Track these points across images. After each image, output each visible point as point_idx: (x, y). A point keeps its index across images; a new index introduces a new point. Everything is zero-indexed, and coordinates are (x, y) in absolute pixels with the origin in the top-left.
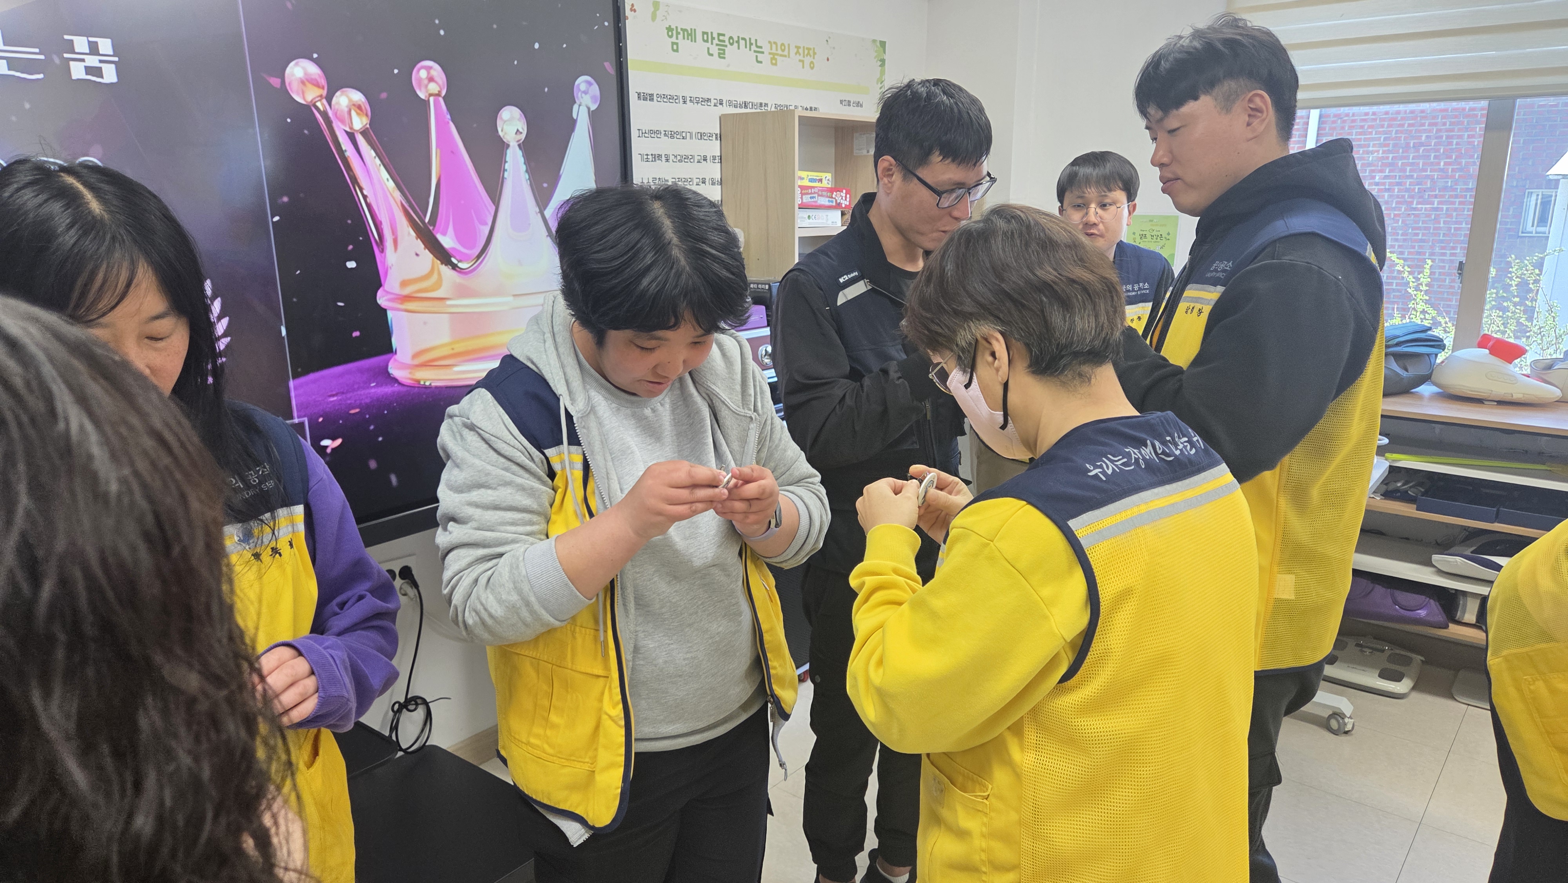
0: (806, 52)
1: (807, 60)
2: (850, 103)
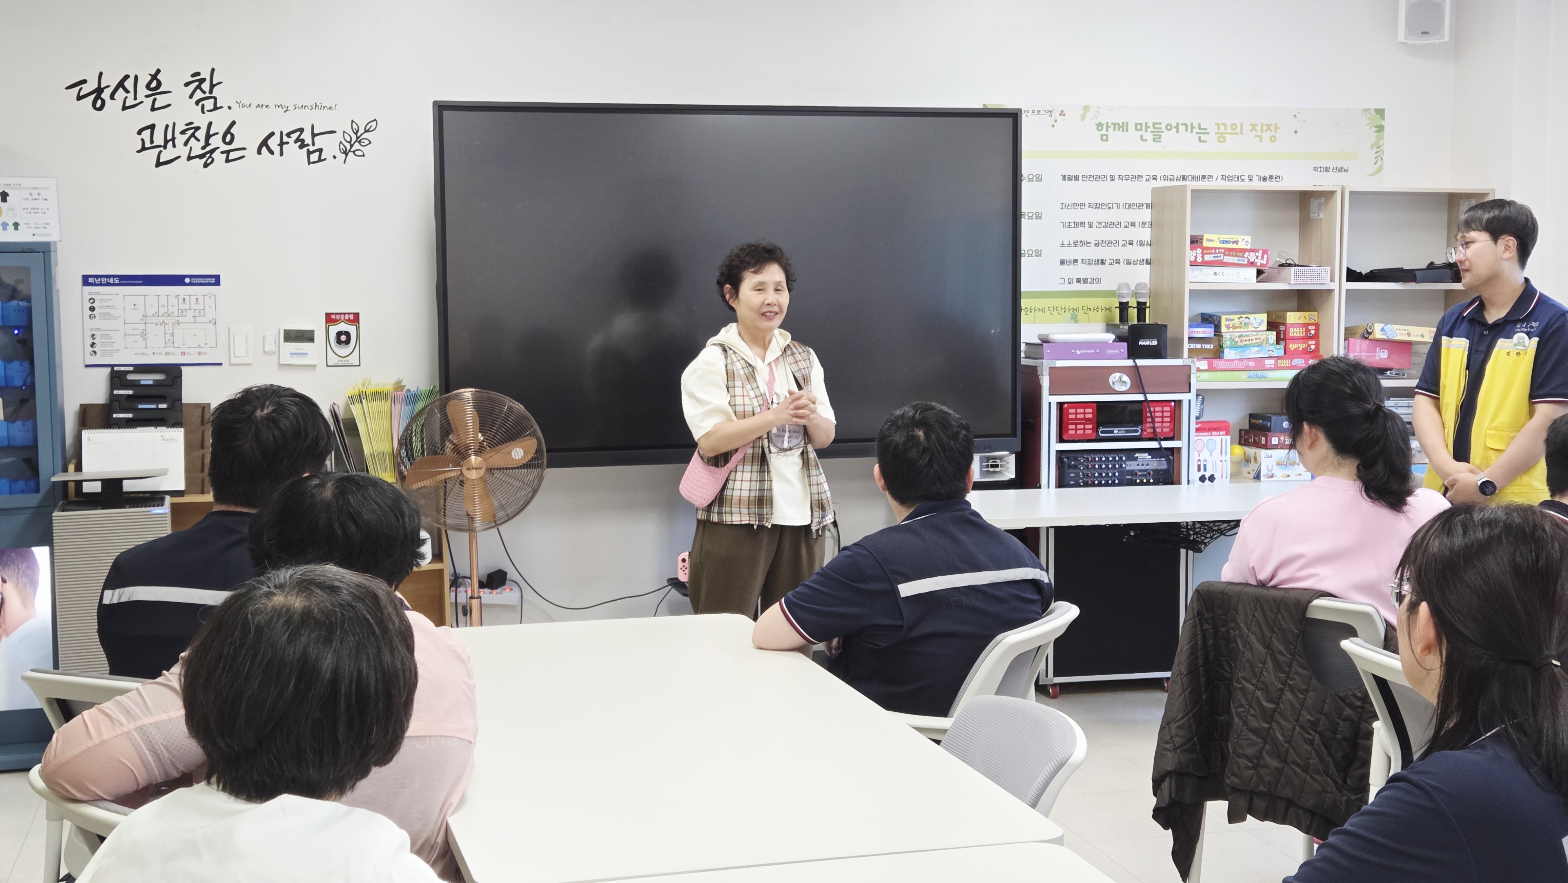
0: (1265, 128)
1: (1266, 135)
2: (1327, 169)
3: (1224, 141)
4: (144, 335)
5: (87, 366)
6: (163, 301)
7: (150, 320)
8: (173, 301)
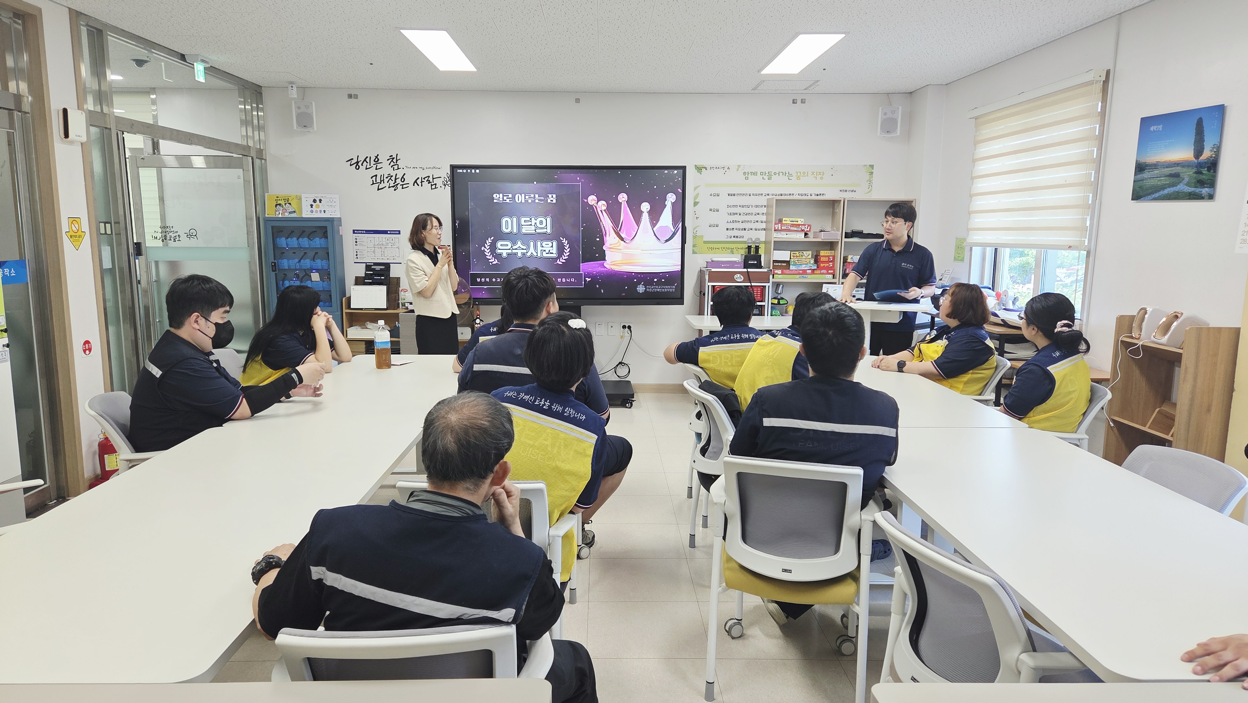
0: (818, 173)
1: (819, 177)
2: (846, 191)
3: (800, 179)
4: (374, 252)
5: (355, 263)
6: (381, 240)
7: (376, 246)
8: (384, 240)
